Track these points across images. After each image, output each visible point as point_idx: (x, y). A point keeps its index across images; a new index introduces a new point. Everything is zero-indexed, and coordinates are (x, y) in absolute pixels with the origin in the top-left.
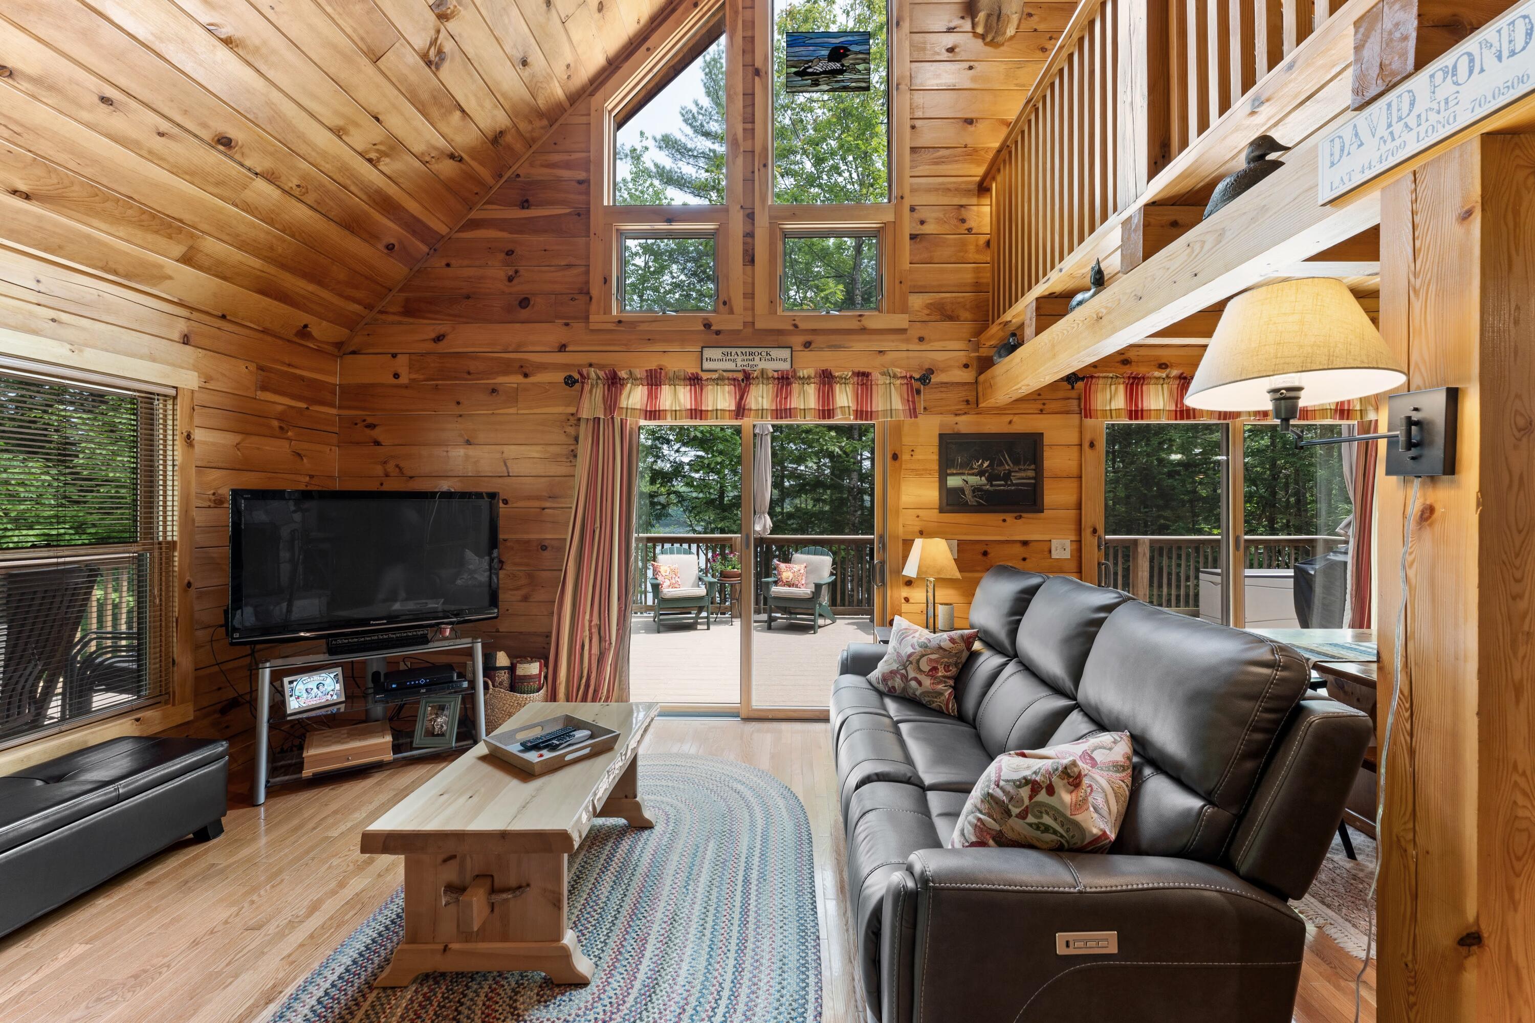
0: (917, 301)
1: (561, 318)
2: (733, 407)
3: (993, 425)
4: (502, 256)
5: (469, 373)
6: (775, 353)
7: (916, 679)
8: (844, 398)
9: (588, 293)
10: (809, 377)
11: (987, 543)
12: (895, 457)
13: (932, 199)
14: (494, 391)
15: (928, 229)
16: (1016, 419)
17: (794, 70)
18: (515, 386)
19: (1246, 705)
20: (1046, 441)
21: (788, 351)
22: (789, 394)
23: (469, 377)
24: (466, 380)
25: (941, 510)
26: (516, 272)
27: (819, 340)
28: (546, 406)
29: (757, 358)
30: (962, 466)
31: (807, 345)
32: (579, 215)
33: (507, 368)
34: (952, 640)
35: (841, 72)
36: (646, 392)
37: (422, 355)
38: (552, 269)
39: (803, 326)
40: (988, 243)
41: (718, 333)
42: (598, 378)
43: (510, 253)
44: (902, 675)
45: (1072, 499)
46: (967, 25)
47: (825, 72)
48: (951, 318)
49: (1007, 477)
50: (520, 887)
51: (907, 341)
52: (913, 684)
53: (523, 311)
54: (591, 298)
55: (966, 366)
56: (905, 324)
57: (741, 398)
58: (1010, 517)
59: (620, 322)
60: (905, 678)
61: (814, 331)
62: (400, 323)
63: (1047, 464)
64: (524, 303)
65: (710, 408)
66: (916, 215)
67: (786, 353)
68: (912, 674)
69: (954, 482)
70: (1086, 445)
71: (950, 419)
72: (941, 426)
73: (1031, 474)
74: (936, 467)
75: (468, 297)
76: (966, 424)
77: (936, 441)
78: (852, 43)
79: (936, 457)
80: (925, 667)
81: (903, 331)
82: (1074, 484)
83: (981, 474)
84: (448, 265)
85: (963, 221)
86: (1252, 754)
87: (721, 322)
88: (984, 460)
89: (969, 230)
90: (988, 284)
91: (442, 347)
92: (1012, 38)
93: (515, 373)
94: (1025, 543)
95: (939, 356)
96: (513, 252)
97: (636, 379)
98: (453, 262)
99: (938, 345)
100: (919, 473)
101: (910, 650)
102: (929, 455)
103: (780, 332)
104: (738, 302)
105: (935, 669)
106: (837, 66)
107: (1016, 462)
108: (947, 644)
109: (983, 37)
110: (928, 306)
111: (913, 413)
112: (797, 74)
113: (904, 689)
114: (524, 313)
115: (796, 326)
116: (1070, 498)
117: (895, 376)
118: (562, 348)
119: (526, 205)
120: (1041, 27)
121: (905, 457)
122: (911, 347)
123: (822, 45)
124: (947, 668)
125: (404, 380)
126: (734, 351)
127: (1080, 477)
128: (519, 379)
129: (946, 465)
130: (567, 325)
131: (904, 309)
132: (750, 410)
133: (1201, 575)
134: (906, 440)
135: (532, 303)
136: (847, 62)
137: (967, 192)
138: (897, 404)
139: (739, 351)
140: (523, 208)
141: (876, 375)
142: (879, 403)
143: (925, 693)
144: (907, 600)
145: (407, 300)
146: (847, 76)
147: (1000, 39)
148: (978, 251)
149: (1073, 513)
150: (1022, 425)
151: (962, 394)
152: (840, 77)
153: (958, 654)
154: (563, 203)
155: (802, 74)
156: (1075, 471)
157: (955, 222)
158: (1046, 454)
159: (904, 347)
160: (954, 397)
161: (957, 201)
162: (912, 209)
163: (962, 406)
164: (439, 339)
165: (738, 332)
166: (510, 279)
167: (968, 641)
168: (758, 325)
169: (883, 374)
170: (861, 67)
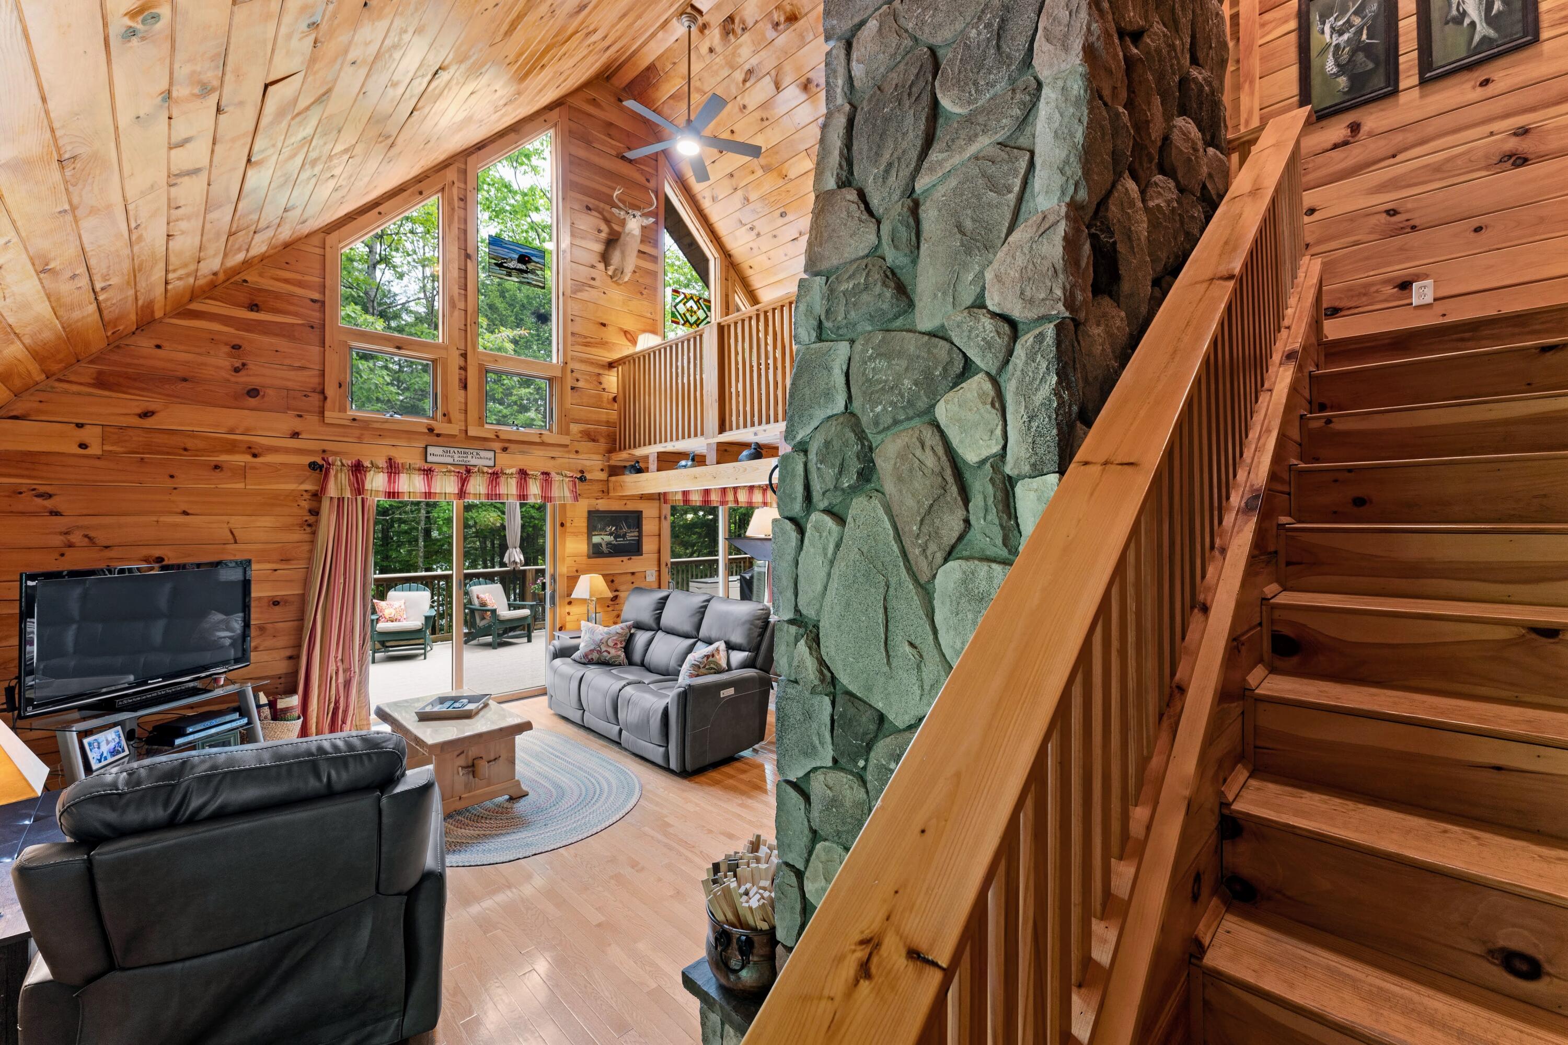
0: (575, 428)
1: (294, 410)
2: (456, 492)
3: (616, 506)
4: (227, 349)
5: (185, 449)
6: (482, 454)
7: (606, 651)
8: (534, 489)
9: (323, 392)
10: (512, 474)
11: (613, 575)
12: (562, 525)
13: (583, 367)
14: (216, 467)
15: (580, 384)
16: (628, 502)
17: (494, 261)
18: (243, 464)
19: (758, 622)
20: (644, 515)
21: (492, 453)
22: (497, 484)
23: (185, 453)
24: (181, 455)
25: (589, 557)
26: (244, 365)
27: (512, 447)
28: (278, 483)
29: (470, 456)
30: (601, 530)
31: (505, 449)
32: (312, 327)
33: (232, 447)
34: (622, 628)
35: (526, 272)
36: (387, 479)
37: (121, 428)
38: (284, 367)
39: (502, 436)
40: (615, 399)
41: (438, 435)
42: (343, 465)
43: (236, 347)
44: (598, 651)
45: (655, 547)
46: (601, 266)
47: (515, 269)
48: (594, 441)
49: (624, 536)
50: (495, 759)
51: (569, 452)
52: (605, 654)
53: (250, 399)
54: (325, 398)
55: (602, 470)
56: (567, 442)
57: (463, 485)
58: (625, 559)
59: (354, 420)
60: (600, 652)
61: (509, 441)
62: (90, 395)
63: (644, 528)
64: (253, 393)
65: (438, 491)
66: (574, 374)
67: (491, 454)
68: (604, 649)
69: (596, 539)
70: (663, 518)
71: (594, 502)
72: (589, 505)
73: (636, 534)
74: (585, 530)
75: (185, 380)
76: (603, 505)
77: (586, 515)
78: (533, 255)
79: (585, 524)
80: (611, 643)
81: (567, 446)
82: (657, 539)
83: (611, 534)
84: (158, 347)
85: (600, 383)
86: (759, 635)
87: (441, 427)
88: (613, 526)
89: (604, 389)
90: (615, 423)
91: (148, 423)
92: (626, 282)
93: (243, 453)
94: (633, 574)
95: (588, 463)
96: (240, 347)
97: (378, 468)
98: (165, 344)
99: (586, 456)
100: (575, 534)
101: (601, 637)
102: (581, 523)
103: (485, 439)
104: (456, 415)
105: (616, 644)
106: (523, 267)
107: (629, 527)
108: (620, 631)
109: (611, 277)
110: (581, 432)
111: (576, 499)
112: (496, 264)
113: (599, 658)
114: (252, 402)
115: (497, 436)
116: (654, 547)
117: (566, 476)
118: (295, 435)
119: (255, 308)
120: (641, 280)
121: (568, 524)
122: (571, 456)
123: (514, 251)
124: (621, 643)
125: (95, 450)
126: (452, 450)
127: (659, 535)
128: (248, 458)
129: (591, 529)
130: (300, 416)
131: (568, 433)
132: (469, 494)
133: (691, 584)
134: (569, 514)
135: (261, 393)
136: (531, 266)
137: (603, 367)
138: (567, 494)
139: (456, 450)
140: (252, 310)
141: (553, 474)
142: (556, 492)
143: (611, 658)
144: (569, 614)
145: (100, 373)
146: (530, 276)
147: (621, 282)
148: (608, 403)
149: (656, 556)
150: (631, 506)
151: (600, 487)
152: (525, 275)
153: (625, 635)
154: (296, 314)
155: (500, 265)
156: (657, 533)
157: (596, 383)
158: (644, 522)
159: (567, 456)
160: (597, 487)
161: (597, 371)
162: (572, 371)
163: (600, 494)
164: (146, 415)
165: (454, 436)
166: (237, 370)
167: (629, 628)
168: (470, 433)
169: (558, 474)
170: (539, 272)
